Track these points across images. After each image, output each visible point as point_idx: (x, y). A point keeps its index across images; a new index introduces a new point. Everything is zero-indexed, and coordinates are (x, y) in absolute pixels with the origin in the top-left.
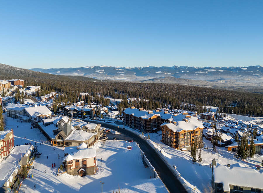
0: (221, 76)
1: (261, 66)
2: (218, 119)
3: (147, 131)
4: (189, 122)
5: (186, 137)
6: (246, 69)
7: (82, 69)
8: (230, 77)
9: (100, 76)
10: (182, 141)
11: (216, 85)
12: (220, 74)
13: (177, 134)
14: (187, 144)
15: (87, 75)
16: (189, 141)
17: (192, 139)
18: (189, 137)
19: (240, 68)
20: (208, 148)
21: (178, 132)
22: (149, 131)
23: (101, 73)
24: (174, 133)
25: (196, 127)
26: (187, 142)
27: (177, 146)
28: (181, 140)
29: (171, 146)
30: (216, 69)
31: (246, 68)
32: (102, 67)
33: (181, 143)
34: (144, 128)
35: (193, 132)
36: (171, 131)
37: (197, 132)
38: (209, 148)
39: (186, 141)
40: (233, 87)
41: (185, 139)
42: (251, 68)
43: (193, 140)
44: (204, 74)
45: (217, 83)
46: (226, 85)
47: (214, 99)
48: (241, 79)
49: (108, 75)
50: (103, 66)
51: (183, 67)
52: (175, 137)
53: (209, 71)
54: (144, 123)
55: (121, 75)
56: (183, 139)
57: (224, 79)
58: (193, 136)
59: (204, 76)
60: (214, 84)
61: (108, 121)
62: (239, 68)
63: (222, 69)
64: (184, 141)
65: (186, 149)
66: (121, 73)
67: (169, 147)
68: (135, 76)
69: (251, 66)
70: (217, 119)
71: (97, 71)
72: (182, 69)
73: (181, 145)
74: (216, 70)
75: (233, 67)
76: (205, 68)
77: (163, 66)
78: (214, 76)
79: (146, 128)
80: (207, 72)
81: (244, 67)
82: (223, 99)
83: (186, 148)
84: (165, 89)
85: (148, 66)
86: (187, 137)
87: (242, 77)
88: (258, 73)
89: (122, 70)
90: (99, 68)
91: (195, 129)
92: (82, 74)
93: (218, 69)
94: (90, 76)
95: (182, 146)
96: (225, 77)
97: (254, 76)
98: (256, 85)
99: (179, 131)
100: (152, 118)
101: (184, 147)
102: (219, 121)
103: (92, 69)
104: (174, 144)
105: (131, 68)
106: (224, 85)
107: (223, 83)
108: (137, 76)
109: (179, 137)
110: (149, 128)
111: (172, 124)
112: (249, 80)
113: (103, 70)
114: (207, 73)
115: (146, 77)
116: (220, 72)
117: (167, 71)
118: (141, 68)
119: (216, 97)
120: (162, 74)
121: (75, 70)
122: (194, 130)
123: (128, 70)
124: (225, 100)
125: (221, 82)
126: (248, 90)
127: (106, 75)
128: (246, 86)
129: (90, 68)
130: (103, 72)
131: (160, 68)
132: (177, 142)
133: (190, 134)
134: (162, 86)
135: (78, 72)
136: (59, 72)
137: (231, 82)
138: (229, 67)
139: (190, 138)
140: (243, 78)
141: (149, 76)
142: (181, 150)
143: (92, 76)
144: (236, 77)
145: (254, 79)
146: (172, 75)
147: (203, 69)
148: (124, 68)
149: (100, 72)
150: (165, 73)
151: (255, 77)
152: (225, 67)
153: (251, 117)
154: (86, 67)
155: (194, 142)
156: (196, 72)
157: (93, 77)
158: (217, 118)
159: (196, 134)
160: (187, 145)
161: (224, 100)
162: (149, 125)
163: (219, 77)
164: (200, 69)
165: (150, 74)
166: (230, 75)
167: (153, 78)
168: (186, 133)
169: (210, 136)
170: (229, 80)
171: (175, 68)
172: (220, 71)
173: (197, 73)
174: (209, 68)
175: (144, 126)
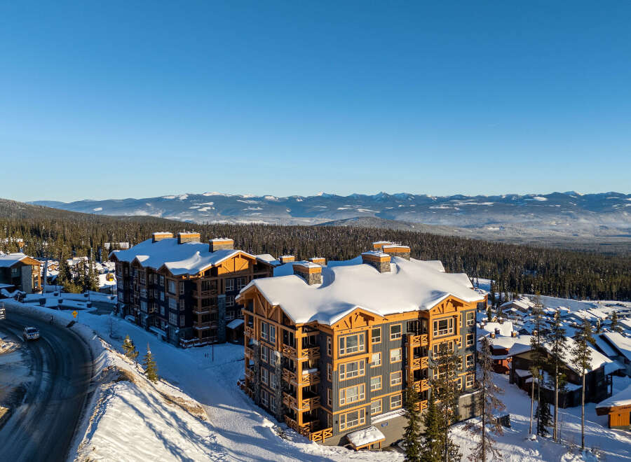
0: (490, 216)
1: (578, 192)
2: (497, 306)
3: (195, 333)
4: (398, 268)
5: (375, 358)
6: (544, 199)
7: (159, 202)
8: (511, 217)
9: (202, 217)
10: (348, 383)
11: (480, 235)
12: (486, 210)
13: (318, 337)
14: (386, 401)
15: (170, 215)
16: (396, 379)
17: (413, 368)
18: (396, 354)
19: (531, 198)
20: (505, 421)
21: (321, 322)
22: (205, 333)
23: (205, 209)
24: (299, 335)
25: (437, 294)
26: (386, 388)
27: (319, 421)
28: (343, 377)
29: (284, 417)
30: (477, 200)
31: (544, 196)
32: (207, 195)
33: (347, 397)
34: (183, 322)
35: (419, 324)
36: (286, 319)
37: (443, 325)
38: (512, 417)
39: (376, 383)
40: (519, 240)
41: (371, 372)
42: (555, 198)
43: (420, 375)
44: (450, 212)
45: (481, 230)
46: (502, 236)
47: (480, 261)
48: (536, 222)
49: (222, 214)
50: (211, 195)
51: (402, 196)
52: (302, 357)
53: (461, 203)
54: (181, 297)
55: (253, 214)
56: (361, 372)
57: (498, 223)
58: (420, 352)
59: (450, 215)
60: (473, 234)
61: (60, 301)
62: (528, 197)
63: (490, 199)
64: (366, 380)
65: (380, 436)
66: (254, 209)
67: (267, 423)
68: (290, 217)
69: (555, 193)
70: (495, 307)
71: (197, 206)
72: (400, 199)
73: (346, 413)
74: (478, 202)
75: (517, 196)
76: (452, 198)
77: (354, 194)
78: (473, 216)
79: (191, 318)
80: (457, 207)
81: (540, 196)
82: (502, 262)
83: (382, 426)
84: (355, 240)
85: (320, 194)
86: (386, 357)
87: (537, 217)
88: (570, 207)
89: (256, 202)
90: (201, 199)
91: (429, 307)
92: (158, 212)
93: (481, 199)
94: (176, 218)
95: (353, 416)
96: (499, 217)
97: (563, 214)
98: (570, 235)
99: (328, 316)
100: (220, 271)
101: (368, 425)
102: (504, 312)
103: (183, 200)
104: (303, 406)
105: (279, 199)
106: (497, 236)
107: (495, 232)
108: (292, 216)
109: (331, 360)
110: (206, 318)
111: (295, 279)
112: (554, 223)
113: (211, 203)
114: (458, 209)
115: (314, 219)
116: (486, 205)
117: (364, 206)
118: (302, 198)
119: (484, 256)
120: (354, 211)
121: (141, 204)
122: (424, 315)
123: (271, 202)
124: (506, 262)
125: (491, 229)
126: (554, 244)
127: (218, 214)
128: (548, 238)
129: (177, 198)
130: (209, 208)
131: (348, 198)
132: (320, 391)
133: (405, 340)
134: (348, 233)
135: (148, 209)
136: (100, 209)
137: (512, 229)
138: (507, 195)
139: (405, 362)
140: (538, 220)
141: (322, 217)
142: (345, 442)
143: (184, 217)
144: (524, 218)
145: (565, 221)
146: (376, 214)
147: (448, 200)
148: (262, 199)
149: (202, 207)
150: (360, 210)
151: (565, 216)
152: (497, 194)
153: (583, 301)
154: (168, 198)
155: (424, 386)
156: (432, 207)
157: (184, 220)
158: (493, 305)
159: (435, 339)
160: (386, 409)
161: (504, 263)
162: (206, 303)
163: (485, 217)
164: (441, 200)
165: (322, 212)
166: (510, 213)
167: (331, 220)
168: (376, 333)
169: (503, 351)
170: (509, 225)
171: (383, 199)
172: (486, 203)
173: (433, 210)
174: (461, 198)
175: (183, 307)
